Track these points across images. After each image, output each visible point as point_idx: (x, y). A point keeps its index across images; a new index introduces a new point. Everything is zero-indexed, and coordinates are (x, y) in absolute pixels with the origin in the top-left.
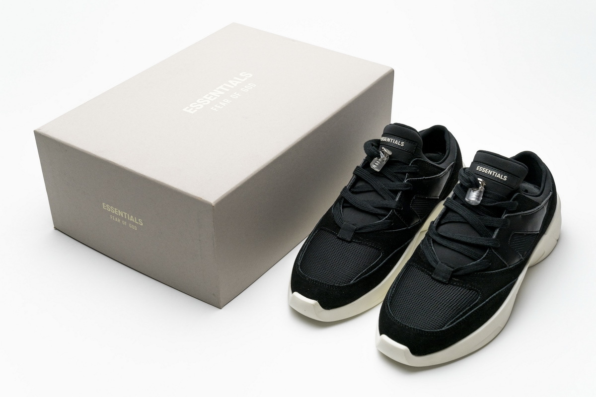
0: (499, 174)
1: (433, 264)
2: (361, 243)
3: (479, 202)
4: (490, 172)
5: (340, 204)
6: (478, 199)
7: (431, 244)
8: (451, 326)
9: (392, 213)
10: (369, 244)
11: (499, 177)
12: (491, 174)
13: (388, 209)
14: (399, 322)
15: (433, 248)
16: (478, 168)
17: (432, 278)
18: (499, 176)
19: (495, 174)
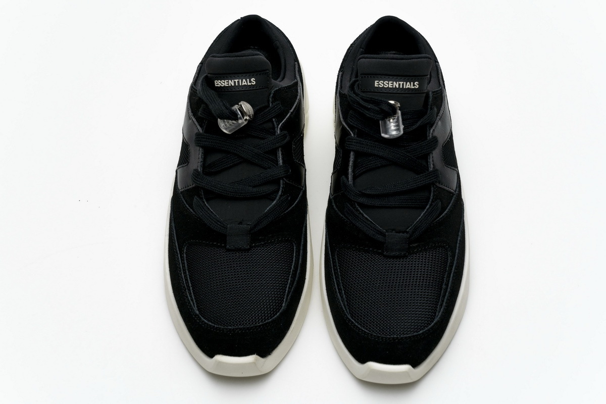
0: (408, 83)
1: (380, 238)
2: (265, 243)
3: (402, 132)
4: (396, 85)
5: (201, 199)
6: (398, 130)
7: (359, 211)
8: (442, 309)
9: (283, 184)
10: (275, 240)
11: (409, 87)
12: (397, 87)
13: (276, 182)
14: (382, 338)
15: (365, 215)
16: (376, 84)
17: (385, 256)
18: (408, 85)
19: (403, 84)
